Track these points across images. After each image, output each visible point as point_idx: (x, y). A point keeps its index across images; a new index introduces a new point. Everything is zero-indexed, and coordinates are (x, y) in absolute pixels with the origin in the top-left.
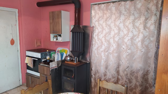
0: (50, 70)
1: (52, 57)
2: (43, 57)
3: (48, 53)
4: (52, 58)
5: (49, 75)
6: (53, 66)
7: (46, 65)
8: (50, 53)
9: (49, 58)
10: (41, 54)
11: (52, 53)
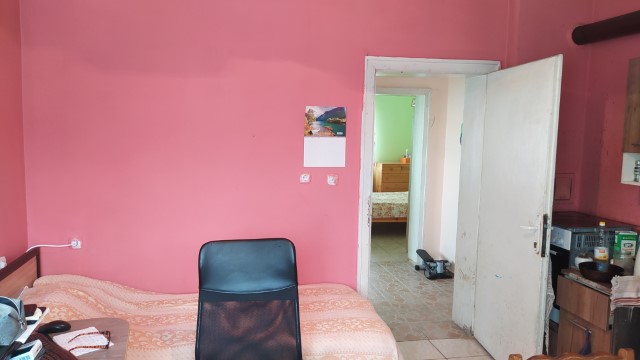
0: (612, 308)
1: (619, 253)
2: (579, 245)
3: (605, 233)
4: (623, 257)
5: (604, 327)
6: (626, 295)
7: (594, 285)
8: (613, 233)
9: (606, 254)
10: (573, 234)
11: (622, 238)
